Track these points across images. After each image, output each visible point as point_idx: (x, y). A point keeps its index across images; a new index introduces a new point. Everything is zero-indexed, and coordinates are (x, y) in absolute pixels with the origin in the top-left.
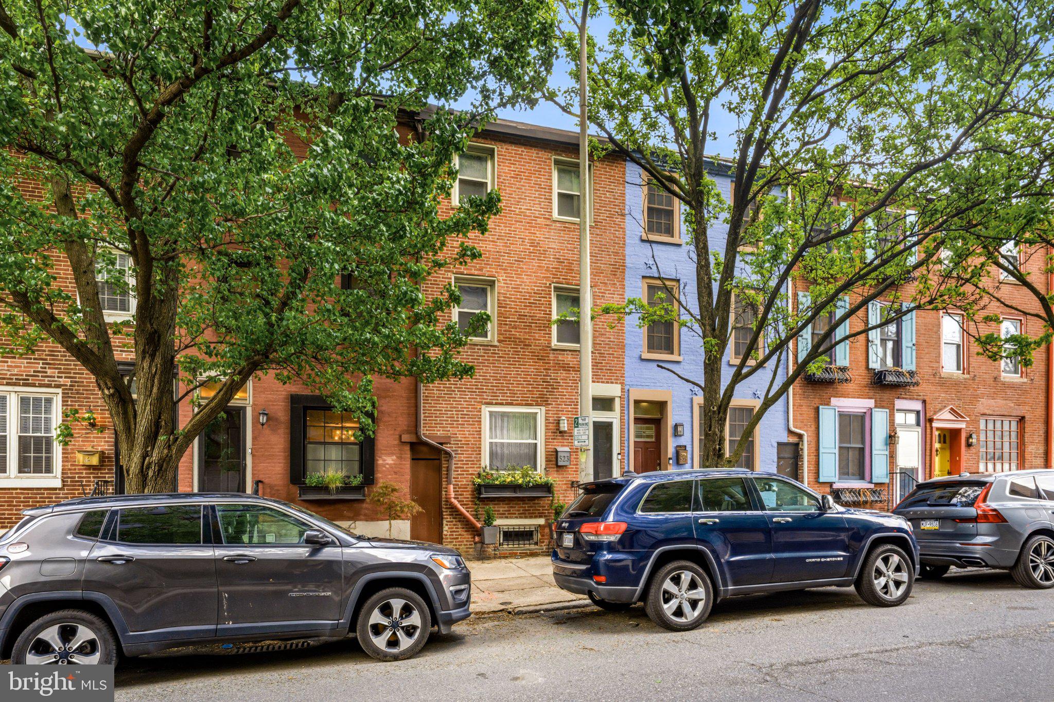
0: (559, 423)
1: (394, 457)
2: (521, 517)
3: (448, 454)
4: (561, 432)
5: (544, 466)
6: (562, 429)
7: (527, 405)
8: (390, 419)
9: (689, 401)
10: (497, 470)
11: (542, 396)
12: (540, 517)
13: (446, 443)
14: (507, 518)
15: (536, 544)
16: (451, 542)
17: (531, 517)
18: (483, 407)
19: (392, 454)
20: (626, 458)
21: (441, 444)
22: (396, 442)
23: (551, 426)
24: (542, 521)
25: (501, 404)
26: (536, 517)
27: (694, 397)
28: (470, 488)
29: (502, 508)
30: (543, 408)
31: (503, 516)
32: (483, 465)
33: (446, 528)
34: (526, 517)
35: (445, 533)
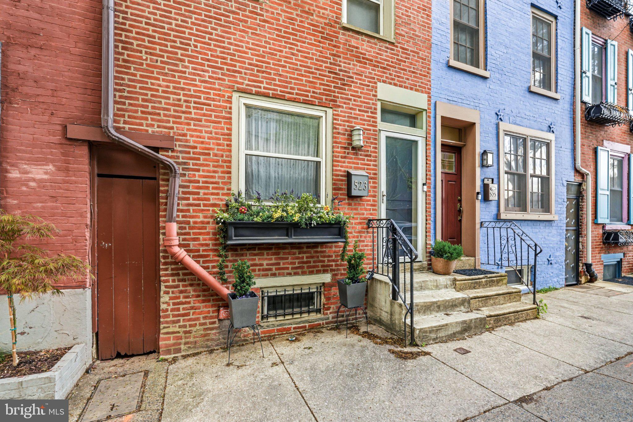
0: (351, 135)
1: (51, 167)
2: (296, 274)
3: (169, 169)
4: (354, 148)
5: (330, 197)
6: (356, 143)
7: (306, 102)
8: (40, 91)
9: (495, 126)
10: (259, 199)
11: (327, 92)
12: (325, 271)
13: (166, 149)
14: (274, 275)
15: (318, 311)
16: (174, 322)
17: (311, 273)
18: (235, 95)
19: (44, 161)
20: (432, 190)
21: (157, 149)
22: (57, 139)
23: (342, 139)
24: (327, 278)
25: (266, 96)
26: (318, 272)
27: (501, 123)
28: (211, 228)
29: (266, 260)
30: (330, 111)
31: (267, 273)
32: (235, 191)
33: (164, 298)
34: (304, 273)
35: (163, 306)
